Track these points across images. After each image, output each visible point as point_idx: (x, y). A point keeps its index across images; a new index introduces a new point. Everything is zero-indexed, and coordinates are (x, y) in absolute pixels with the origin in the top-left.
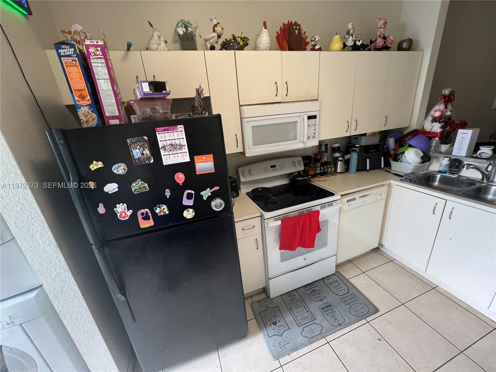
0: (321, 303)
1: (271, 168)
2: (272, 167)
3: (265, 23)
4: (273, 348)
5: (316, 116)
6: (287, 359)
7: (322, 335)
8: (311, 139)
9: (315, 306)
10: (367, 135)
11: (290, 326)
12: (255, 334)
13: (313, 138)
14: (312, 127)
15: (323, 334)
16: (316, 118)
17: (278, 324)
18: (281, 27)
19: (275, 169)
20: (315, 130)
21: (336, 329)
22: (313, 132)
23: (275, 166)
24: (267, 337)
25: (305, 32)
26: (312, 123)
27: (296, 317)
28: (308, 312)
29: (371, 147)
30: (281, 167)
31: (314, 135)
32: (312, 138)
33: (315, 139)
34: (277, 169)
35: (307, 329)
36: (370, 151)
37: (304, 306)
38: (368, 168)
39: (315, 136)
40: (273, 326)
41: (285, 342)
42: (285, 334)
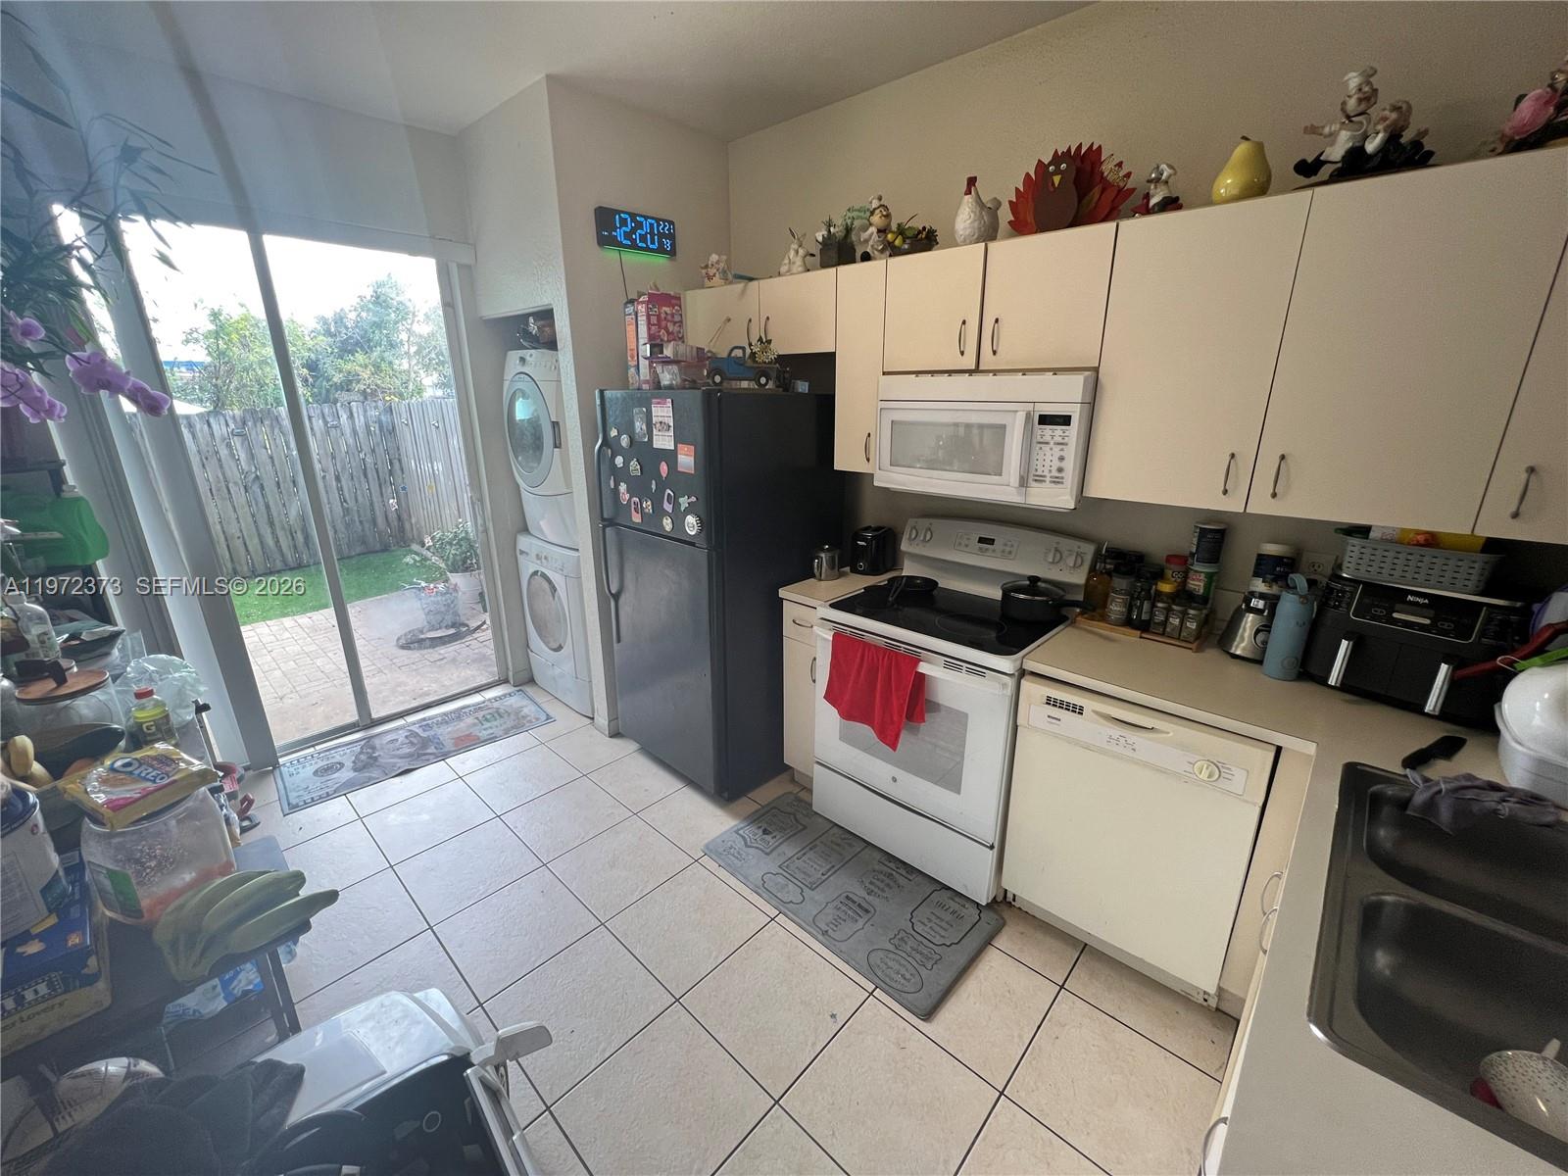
0: (864, 894)
1: (979, 542)
2: (982, 540)
3: (972, 181)
4: (719, 841)
5: (1070, 416)
6: (712, 865)
7: (784, 907)
8: (1047, 484)
9: (846, 883)
10: (1372, 535)
11: (774, 854)
12: (735, 815)
13: (1054, 482)
14: (1051, 449)
15: (787, 908)
16: (1069, 425)
17: (768, 838)
18: (1028, 175)
19: (987, 549)
20: (1062, 459)
21: (808, 928)
22: (1056, 464)
23: (991, 542)
24: (736, 828)
25: (1120, 165)
26: (1053, 437)
27: (798, 859)
28: (823, 874)
29: (1410, 598)
30: (1008, 549)
31: (1057, 475)
32: (1051, 482)
33: (1060, 486)
34: (994, 551)
35: (780, 880)
36: (1395, 615)
37: (833, 867)
38: (1333, 679)
39: (1062, 478)
40: (760, 832)
41: (739, 853)
42: (751, 850)
